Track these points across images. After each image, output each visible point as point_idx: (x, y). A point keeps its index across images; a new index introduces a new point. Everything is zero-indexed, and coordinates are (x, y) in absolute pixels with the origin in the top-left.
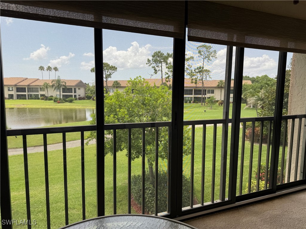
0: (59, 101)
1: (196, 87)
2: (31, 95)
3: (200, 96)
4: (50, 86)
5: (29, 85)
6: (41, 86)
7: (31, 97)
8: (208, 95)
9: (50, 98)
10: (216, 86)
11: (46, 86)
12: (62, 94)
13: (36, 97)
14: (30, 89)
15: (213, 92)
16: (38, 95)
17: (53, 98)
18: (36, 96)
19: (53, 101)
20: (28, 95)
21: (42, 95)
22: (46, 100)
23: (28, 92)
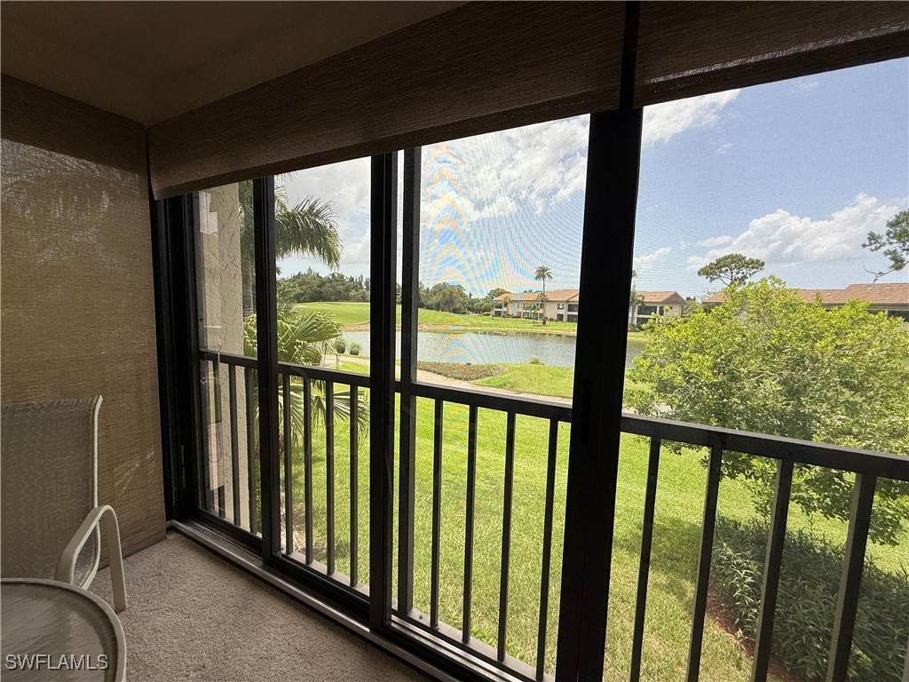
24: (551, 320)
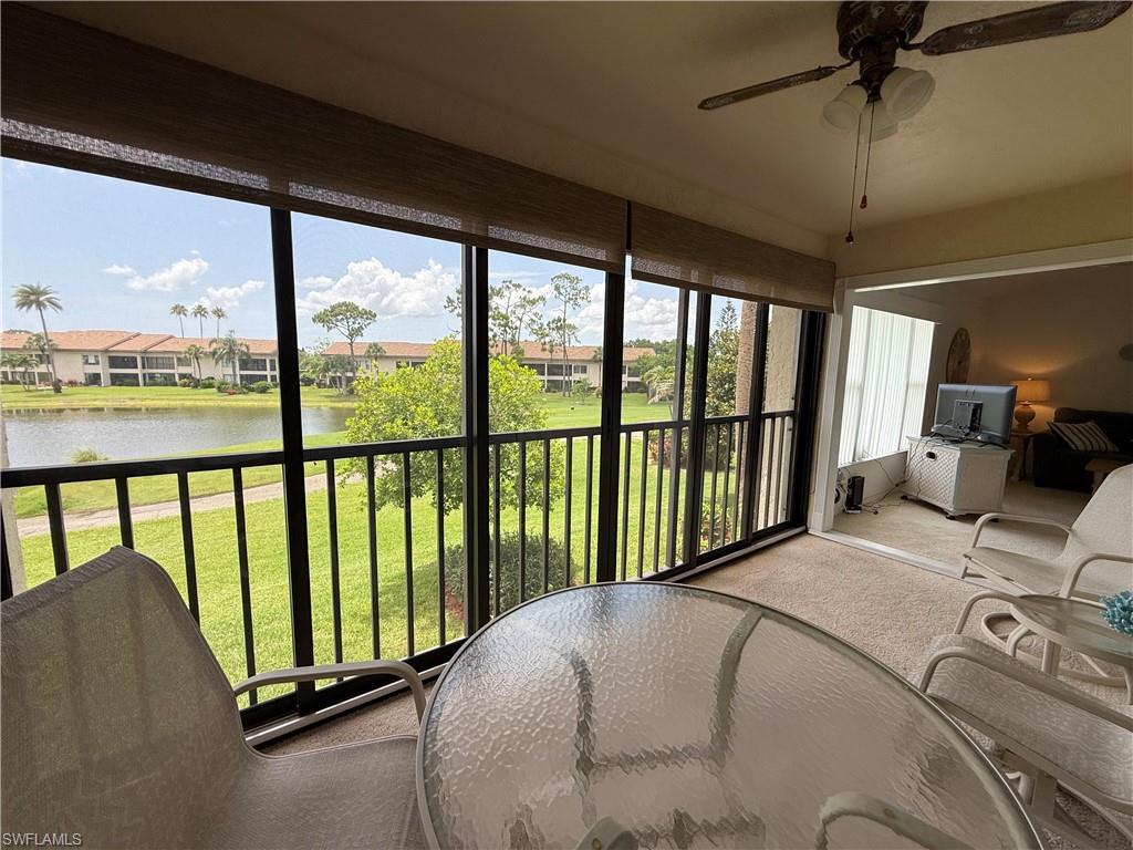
0: (231, 390)
1: (552, 359)
2: (152, 376)
3: (561, 378)
4: (205, 354)
5: (145, 352)
6: (180, 353)
7: (152, 381)
8: (576, 377)
9: (207, 382)
10: (590, 358)
11: (196, 354)
12: (238, 372)
13: (169, 381)
14: (149, 361)
15: (584, 370)
16: (174, 375)
17: (216, 384)
18: (166, 379)
19: (215, 390)
20: (144, 375)
21: (182, 376)
22: (196, 387)
23: (144, 367)
24: (72, 383)
